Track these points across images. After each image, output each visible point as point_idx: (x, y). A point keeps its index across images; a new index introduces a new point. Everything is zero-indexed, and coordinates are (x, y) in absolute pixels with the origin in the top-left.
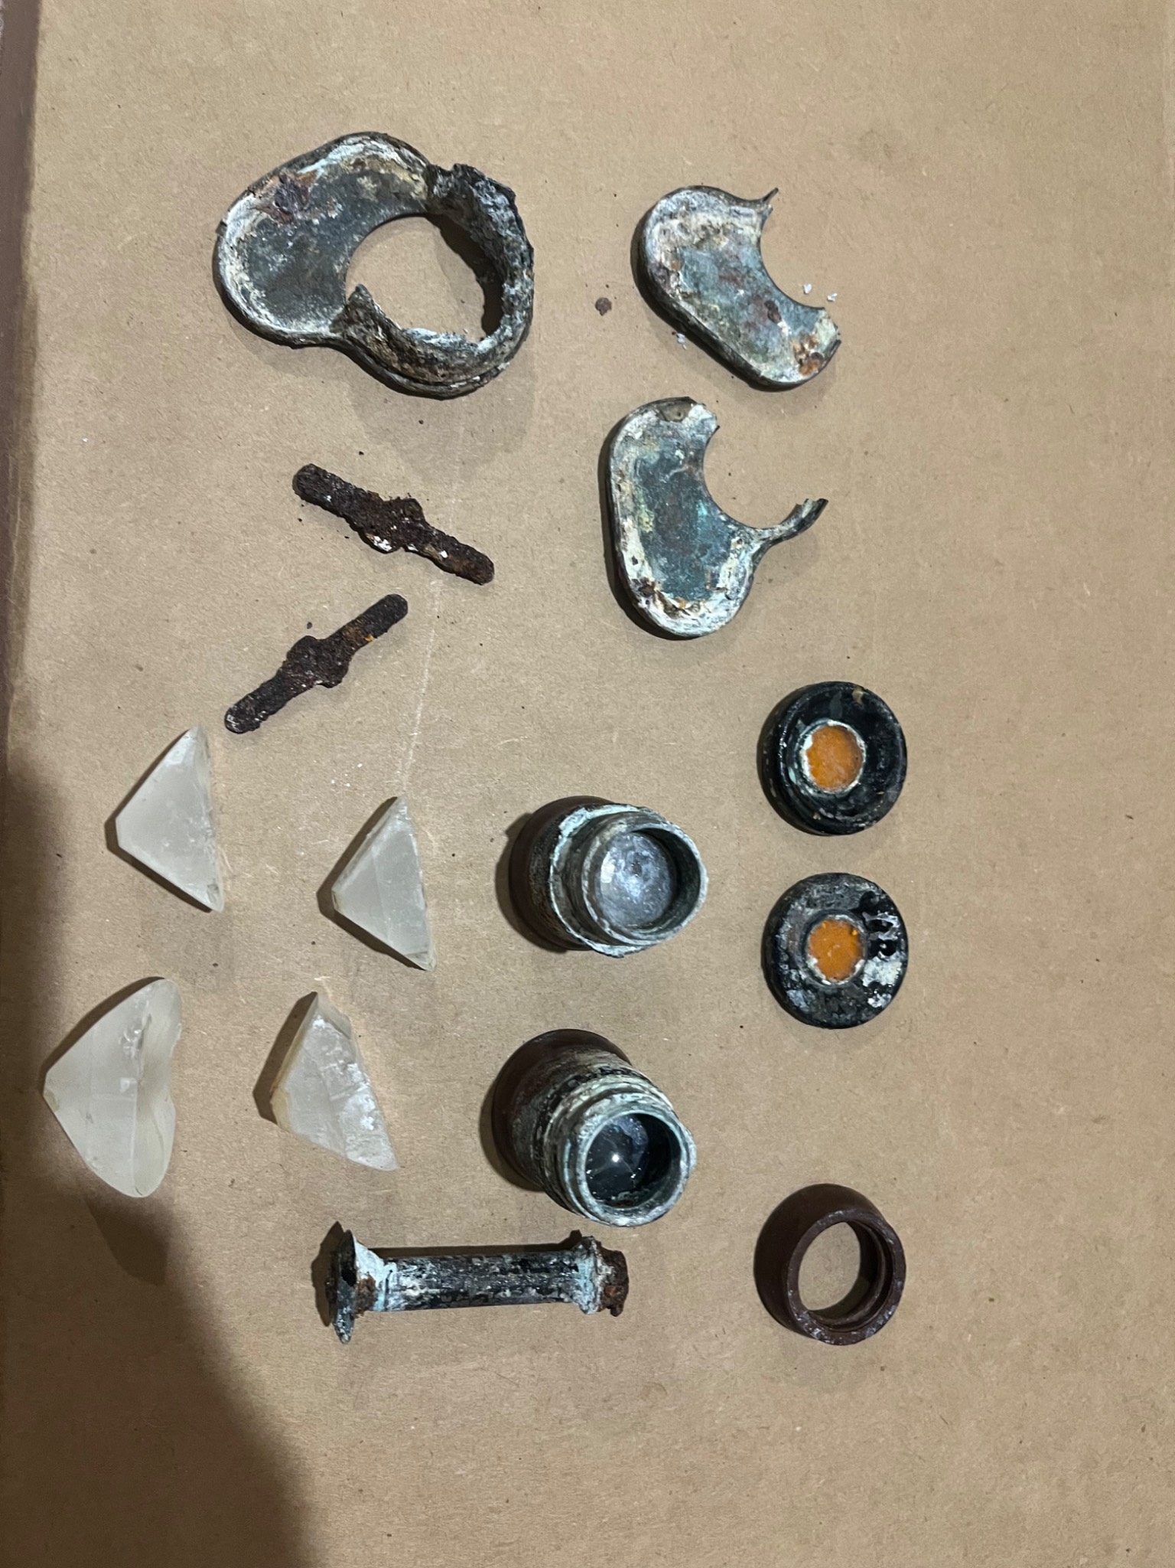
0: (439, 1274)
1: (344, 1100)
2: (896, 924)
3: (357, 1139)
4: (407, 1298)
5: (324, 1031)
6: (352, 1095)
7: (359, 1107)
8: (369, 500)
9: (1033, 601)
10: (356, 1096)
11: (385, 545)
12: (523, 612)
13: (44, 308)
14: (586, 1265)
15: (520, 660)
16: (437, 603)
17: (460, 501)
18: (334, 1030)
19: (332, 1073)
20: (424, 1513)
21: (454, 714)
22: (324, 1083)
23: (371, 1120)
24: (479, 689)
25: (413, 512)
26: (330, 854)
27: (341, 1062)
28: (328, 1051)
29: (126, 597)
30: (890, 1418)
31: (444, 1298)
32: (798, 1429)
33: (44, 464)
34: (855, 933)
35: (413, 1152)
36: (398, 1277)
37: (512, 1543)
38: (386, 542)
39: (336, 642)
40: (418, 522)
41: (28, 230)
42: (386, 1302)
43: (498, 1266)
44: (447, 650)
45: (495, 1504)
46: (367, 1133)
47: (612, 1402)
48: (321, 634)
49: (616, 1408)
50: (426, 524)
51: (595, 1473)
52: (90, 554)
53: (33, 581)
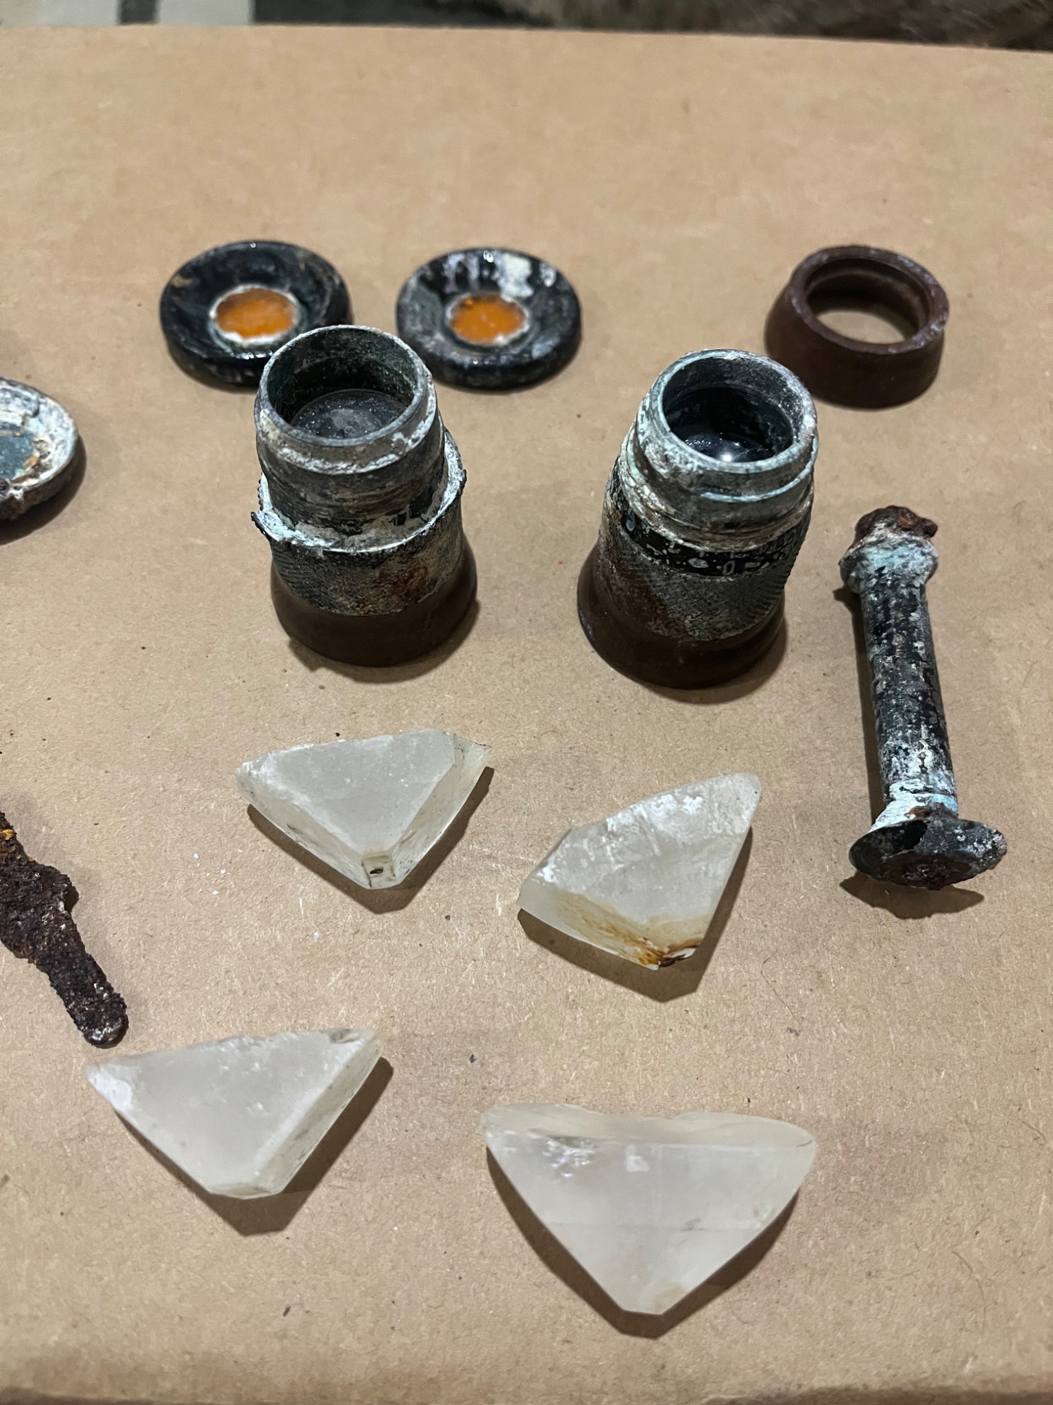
0: (900, 728)
1: (659, 836)
2: (460, 258)
3: (715, 819)
4: (937, 766)
5: (559, 866)
6: (652, 826)
7: (670, 816)
10: (654, 819)
14: (876, 558)
18: (558, 852)
19: (620, 852)
22: (633, 863)
23: (688, 800)
26: (321, 896)
27: (604, 839)
28: (588, 857)
31: (933, 720)
34: (470, 302)
36: (909, 778)
42: (944, 792)
43: (884, 660)
46: (708, 804)
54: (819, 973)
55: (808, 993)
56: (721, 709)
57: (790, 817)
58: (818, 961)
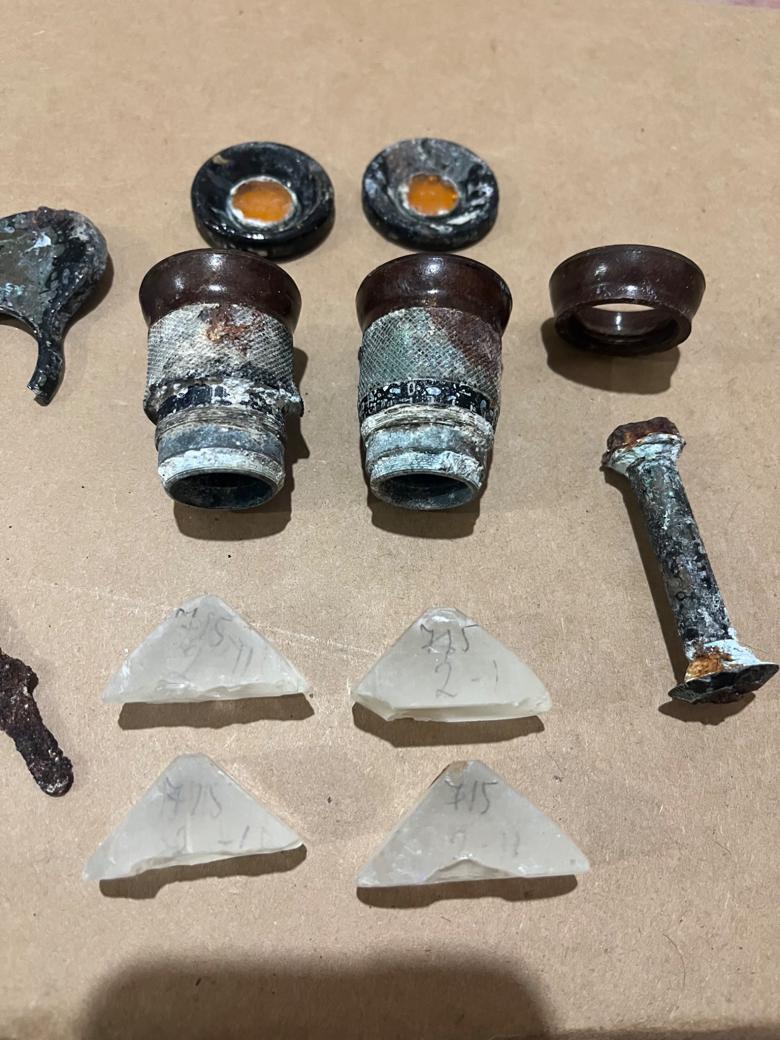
9: (41, 69)
21: (81, 555)
30: (743, 208)
32: (758, 276)
47: (747, 423)
49: (752, 420)
54: (578, 736)
55: (569, 750)
56: (511, 537)
57: (560, 620)
58: (577, 726)
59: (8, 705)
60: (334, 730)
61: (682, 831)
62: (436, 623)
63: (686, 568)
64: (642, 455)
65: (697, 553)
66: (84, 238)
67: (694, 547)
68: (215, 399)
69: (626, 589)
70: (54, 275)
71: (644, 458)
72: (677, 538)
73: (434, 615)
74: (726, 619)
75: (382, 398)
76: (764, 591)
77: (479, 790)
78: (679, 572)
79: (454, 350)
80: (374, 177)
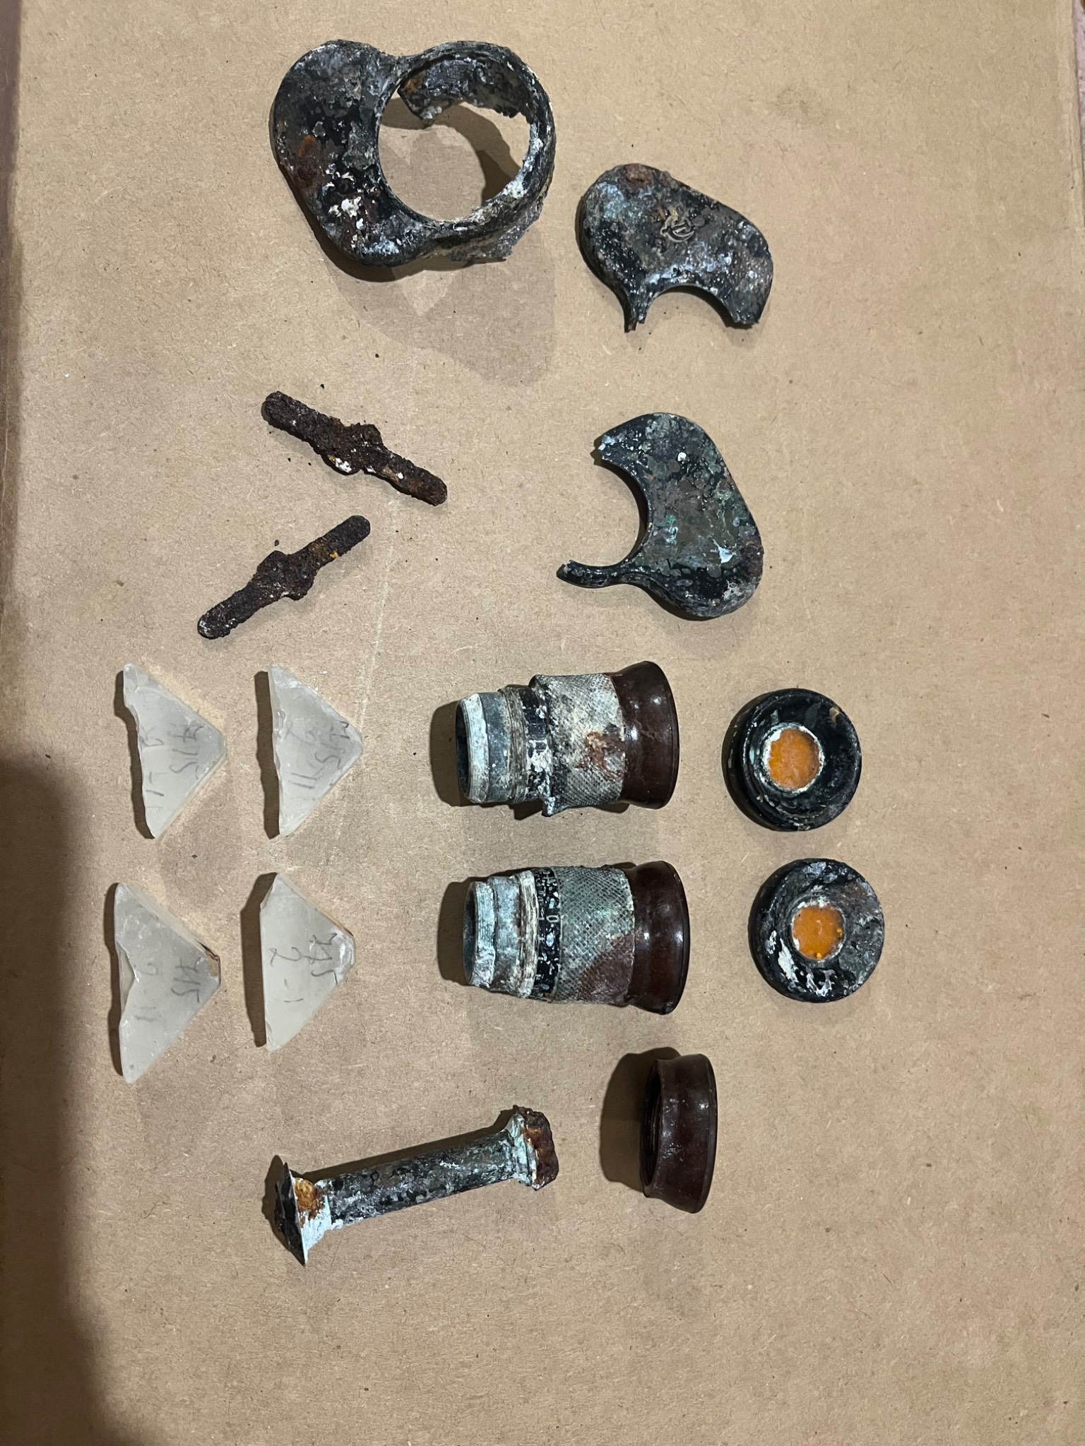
8: (332, 425)
9: (951, 517)
11: (345, 466)
12: (475, 529)
13: (28, 257)
15: (474, 573)
16: (394, 521)
17: (414, 427)
20: (398, 1367)
21: (412, 624)
24: (435, 600)
25: (371, 436)
29: (107, 519)
30: (837, 1277)
32: (750, 1287)
33: (29, 398)
35: (382, 1029)
37: (481, 1397)
38: (346, 463)
39: (302, 557)
40: (376, 445)
41: (13, 187)
44: (405, 565)
45: (466, 1359)
47: (574, 1262)
48: (288, 549)
49: (578, 1268)
50: (384, 448)
51: (559, 1329)
52: (72, 479)
53: (20, 505)
54: (251, 1078)
55: (239, 1070)
56: (442, 1017)
57: (360, 1063)
58: (260, 1077)
59: (273, 581)
60: (256, 857)
61: (166, 1173)
62: (338, 947)
63: (401, 1181)
64: (517, 1144)
65: (416, 1194)
66: (727, 595)
67: (422, 1191)
68: (534, 743)
69: (393, 1128)
70: (686, 571)
71: (513, 1145)
72: (431, 1175)
73: (346, 945)
74: (351, 1218)
75: (547, 891)
76: (393, 1268)
77: (194, 987)
78: (398, 1175)
79: (593, 958)
80: (828, 871)
